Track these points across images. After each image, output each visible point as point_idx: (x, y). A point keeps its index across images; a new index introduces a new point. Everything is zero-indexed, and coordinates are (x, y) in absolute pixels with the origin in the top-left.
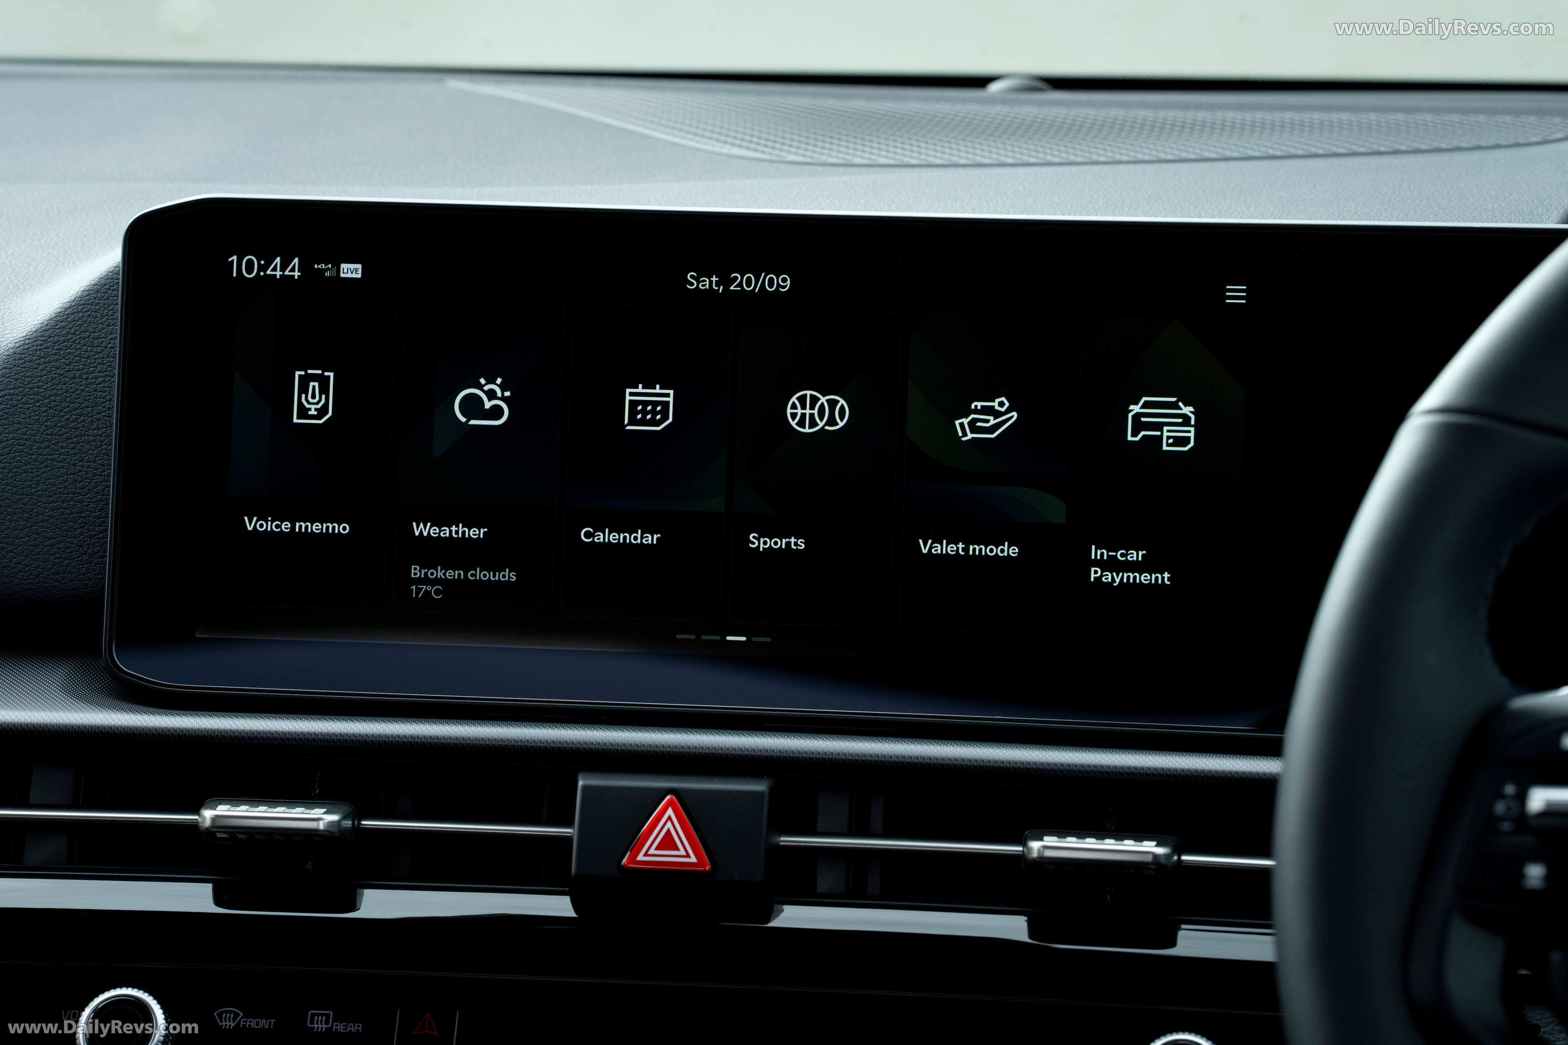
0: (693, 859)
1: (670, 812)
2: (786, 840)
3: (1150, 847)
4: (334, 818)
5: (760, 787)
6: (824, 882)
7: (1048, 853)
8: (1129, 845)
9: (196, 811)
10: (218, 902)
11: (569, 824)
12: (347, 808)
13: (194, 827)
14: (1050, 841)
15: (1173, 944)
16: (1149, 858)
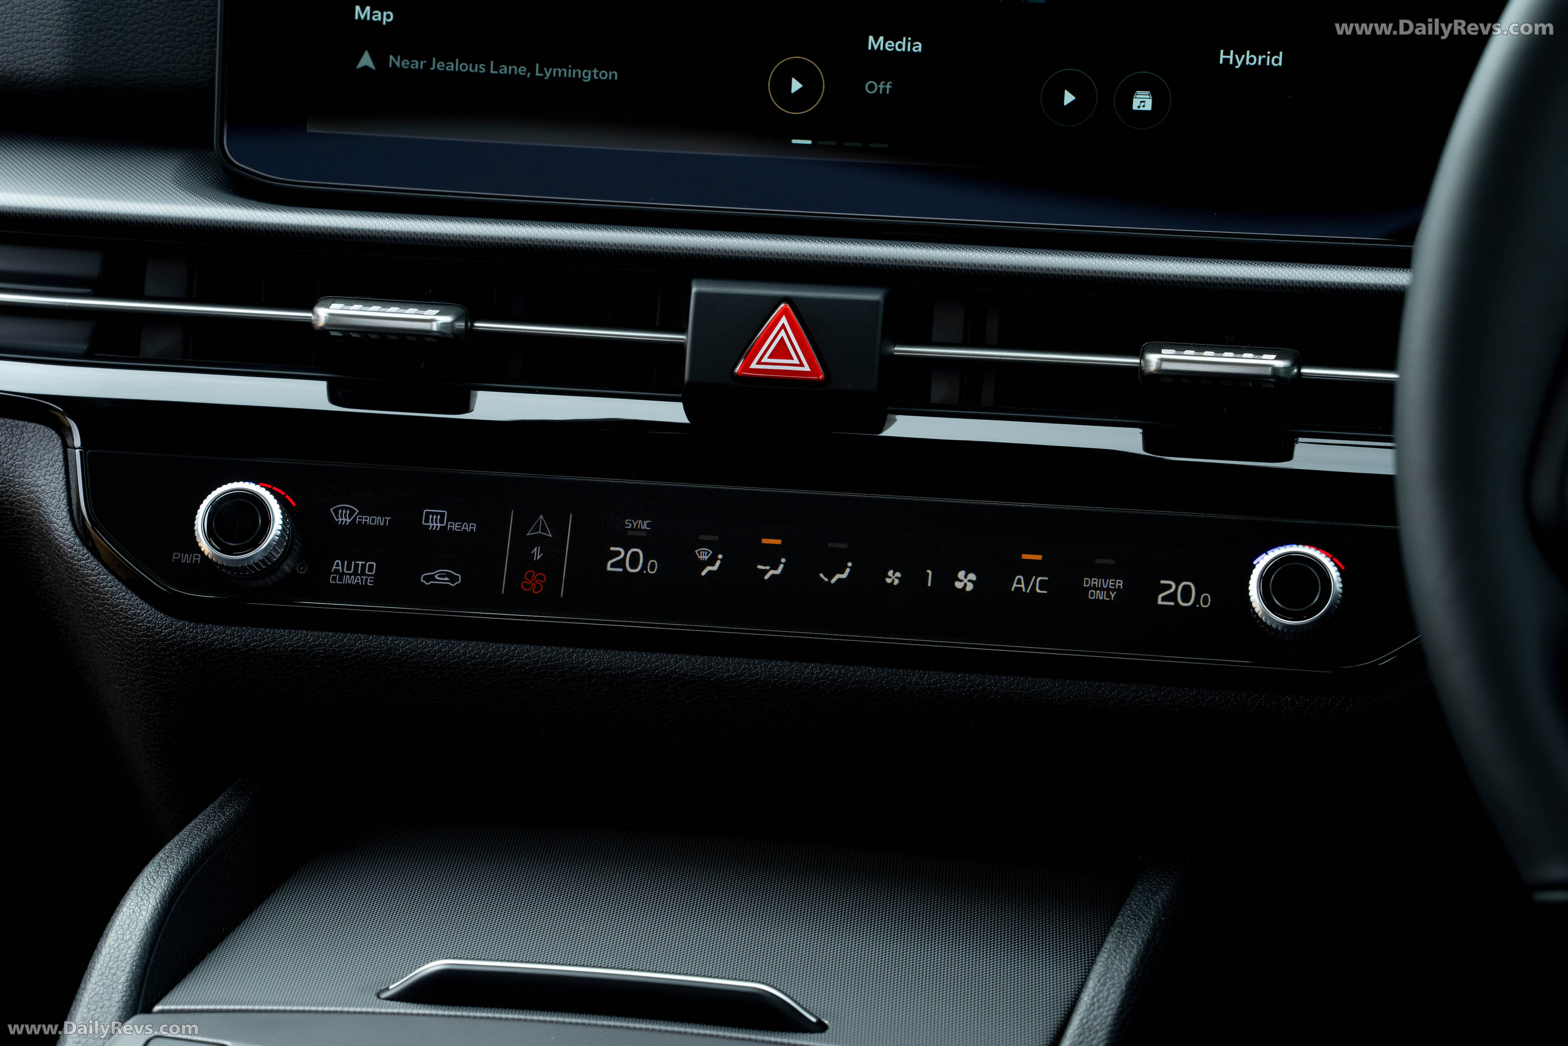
0: (807, 368)
1: (784, 320)
2: (900, 350)
3: (1270, 361)
4: (448, 319)
5: (875, 296)
6: (938, 392)
7: (1166, 366)
8: (1248, 358)
9: (310, 308)
10: (333, 399)
11: (683, 331)
12: (459, 310)
13: (307, 325)
14: (1168, 353)
15: (1289, 457)
16: (1269, 371)
